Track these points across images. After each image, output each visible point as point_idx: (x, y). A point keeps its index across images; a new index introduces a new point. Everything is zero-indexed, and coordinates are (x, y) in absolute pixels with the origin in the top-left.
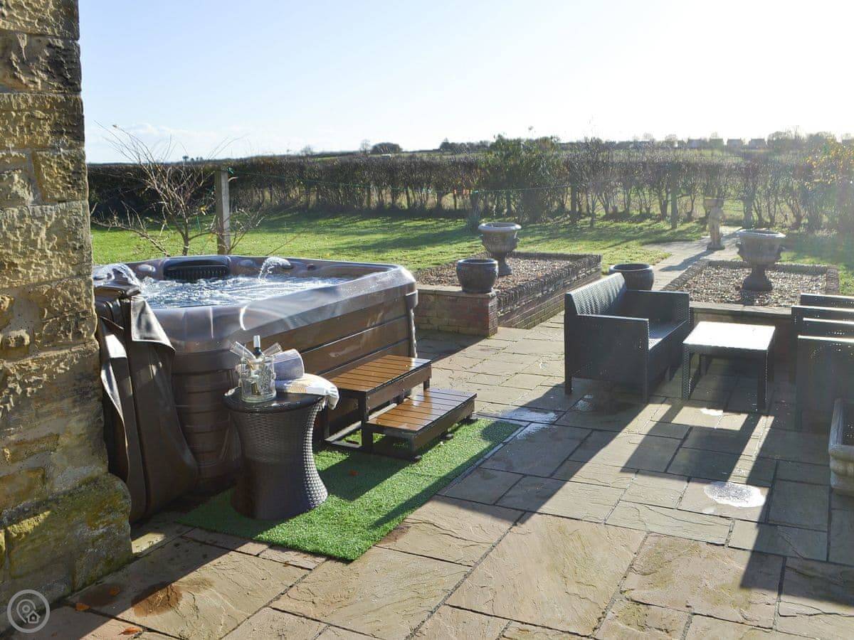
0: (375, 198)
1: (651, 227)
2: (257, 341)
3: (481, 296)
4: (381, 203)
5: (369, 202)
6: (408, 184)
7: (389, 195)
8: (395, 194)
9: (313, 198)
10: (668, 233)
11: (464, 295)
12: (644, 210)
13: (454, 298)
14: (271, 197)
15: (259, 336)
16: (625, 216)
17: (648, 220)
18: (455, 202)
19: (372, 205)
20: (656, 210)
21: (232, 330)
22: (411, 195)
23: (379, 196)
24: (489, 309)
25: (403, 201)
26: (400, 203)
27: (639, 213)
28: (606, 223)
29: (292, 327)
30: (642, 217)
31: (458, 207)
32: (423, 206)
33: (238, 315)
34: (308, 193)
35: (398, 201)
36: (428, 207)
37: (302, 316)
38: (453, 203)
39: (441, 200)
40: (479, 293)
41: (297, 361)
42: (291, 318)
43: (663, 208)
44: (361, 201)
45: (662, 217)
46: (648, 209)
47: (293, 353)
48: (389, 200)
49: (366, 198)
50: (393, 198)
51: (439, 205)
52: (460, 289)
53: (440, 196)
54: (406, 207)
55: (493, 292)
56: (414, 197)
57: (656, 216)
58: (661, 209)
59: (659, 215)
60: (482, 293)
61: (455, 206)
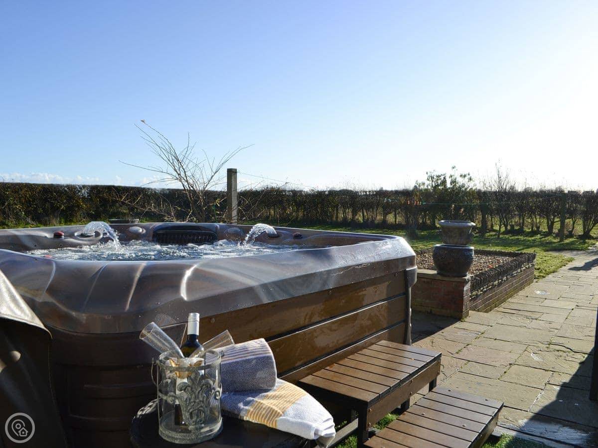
0: (341, 215)
1: (542, 240)
2: (194, 324)
3: (456, 279)
4: (345, 219)
5: (337, 217)
6: (364, 206)
7: (350, 213)
8: (354, 213)
9: (301, 214)
10: (556, 244)
11: (440, 277)
12: (535, 229)
13: (429, 280)
14: (274, 213)
15: (198, 315)
16: (521, 232)
17: (539, 235)
18: (396, 219)
19: (339, 219)
20: (544, 228)
21: (165, 299)
22: (365, 214)
23: (344, 213)
24: (465, 292)
25: (360, 218)
26: (358, 219)
27: (530, 230)
28: (507, 236)
29: (266, 300)
30: (533, 233)
31: (397, 223)
32: (373, 221)
33: (181, 276)
34: (298, 211)
35: (357, 217)
36: (376, 222)
37: (281, 285)
38: (394, 220)
39: (386, 217)
40: (455, 277)
41: (263, 361)
42: (265, 286)
43: (550, 227)
44: (332, 216)
45: (550, 233)
46: (538, 228)
47: (259, 345)
48: (350, 216)
49: (335, 214)
50: (353, 215)
51: (384, 221)
52: (435, 272)
53: (385, 215)
54: (362, 222)
55: (468, 276)
56: (367, 214)
57: (544, 232)
58: (548, 228)
59: (547, 232)
60: (459, 277)
61: (396, 221)
